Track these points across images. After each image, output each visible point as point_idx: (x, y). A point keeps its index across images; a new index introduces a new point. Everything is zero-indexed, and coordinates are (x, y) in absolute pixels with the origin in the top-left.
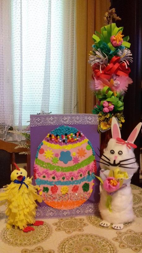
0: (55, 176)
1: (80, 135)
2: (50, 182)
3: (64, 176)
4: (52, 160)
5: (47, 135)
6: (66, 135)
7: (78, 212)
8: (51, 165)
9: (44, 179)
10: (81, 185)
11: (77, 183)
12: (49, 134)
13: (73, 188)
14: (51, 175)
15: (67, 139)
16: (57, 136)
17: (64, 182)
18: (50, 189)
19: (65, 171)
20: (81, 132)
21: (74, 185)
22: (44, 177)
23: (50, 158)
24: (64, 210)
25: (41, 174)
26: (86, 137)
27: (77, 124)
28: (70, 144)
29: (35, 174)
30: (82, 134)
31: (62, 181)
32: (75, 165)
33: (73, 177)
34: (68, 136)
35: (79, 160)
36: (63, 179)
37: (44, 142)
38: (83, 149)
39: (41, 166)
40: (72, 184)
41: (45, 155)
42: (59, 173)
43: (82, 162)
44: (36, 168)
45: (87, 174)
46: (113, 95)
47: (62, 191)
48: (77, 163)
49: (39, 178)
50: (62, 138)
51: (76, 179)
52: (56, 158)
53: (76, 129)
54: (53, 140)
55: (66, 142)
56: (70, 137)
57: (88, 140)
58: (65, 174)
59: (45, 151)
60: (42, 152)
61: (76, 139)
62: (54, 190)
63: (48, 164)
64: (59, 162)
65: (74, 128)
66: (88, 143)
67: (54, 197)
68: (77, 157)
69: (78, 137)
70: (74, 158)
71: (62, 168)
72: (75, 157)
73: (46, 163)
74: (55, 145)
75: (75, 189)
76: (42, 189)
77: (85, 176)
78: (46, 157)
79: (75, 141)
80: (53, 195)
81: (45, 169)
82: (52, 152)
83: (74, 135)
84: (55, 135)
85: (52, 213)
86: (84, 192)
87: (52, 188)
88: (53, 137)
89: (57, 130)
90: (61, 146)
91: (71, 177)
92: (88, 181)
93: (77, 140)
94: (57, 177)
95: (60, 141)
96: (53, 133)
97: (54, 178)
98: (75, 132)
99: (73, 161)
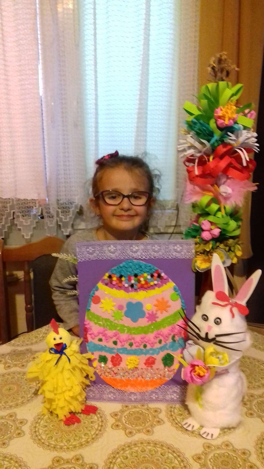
0: (118, 341)
1: (159, 276)
2: (109, 348)
3: (133, 341)
4: (113, 315)
5: (104, 275)
6: (136, 276)
7: (154, 396)
8: (111, 322)
9: (100, 343)
10: (159, 357)
11: (153, 354)
12: (107, 274)
13: (147, 360)
14: (111, 338)
15: (137, 283)
16: (121, 276)
17: (131, 350)
18: (109, 359)
19: (134, 334)
20: (162, 271)
21: (148, 356)
22: (100, 340)
23: (109, 312)
24: (132, 393)
25: (96, 336)
26: (170, 280)
27: (155, 257)
28: (142, 291)
29: (86, 335)
30: (163, 274)
31: (129, 348)
32: (150, 326)
33: (147, 344)
34: (139, 277)
35: (158, 317)
36: (131, 345)
37: (100, 285)
38: (165, 300)
39: (96, 323)
40: (146, 354)
41: (101, 306)
42: (124, 336)
43: (163, 320)
44: (87, 326)
45: (170, 340)
46: (219, 210)
47: (128, 363)
48: (154, 322)
49: (93, 341)
50: (130, 280)
51: (152, 347)
52: (120, 311)
53: (152, 266)
54: (114, 283)
55: (135, 287)
56: (142, 279)
57: (174, 284)
58: (134, 339)
59: (102, 300)
60: (97, 300)
61: (152, 284)
62: (117, 361)
63: (107, 320)
64: (125, 318)
65: (150, 265)
66: (175, 289)
67: (115, 371)
68: (155, 312)
69: (155, 280)
70: (149, 314)
71: (129, 329)
72: (150, 312)
73: (103, 319)
74: (118, 291)
75: (150, 362)
76: (98, 358)
77: (167, 342)
78: (104, 310)
79: (152, 286)
80: (114, 369)
81: (102, 328)
82: (113, 301)
83: (149, 277)
84: (118, 275)
85: (112, 394)
86: (165, 367)
87: (113, 358)
88: (114, 279)
89: (121, 267)
90: (127, 293)
91: (143, 344)
92: (173, 351)
93: (155, 285)
94: (121, 342)
95: (126, 285)
96: (114, 272)
97: (115, 343)
98: (151, 272)
99: (147, 318)
